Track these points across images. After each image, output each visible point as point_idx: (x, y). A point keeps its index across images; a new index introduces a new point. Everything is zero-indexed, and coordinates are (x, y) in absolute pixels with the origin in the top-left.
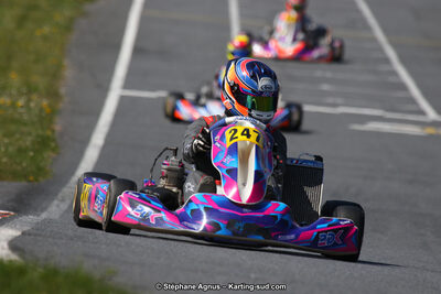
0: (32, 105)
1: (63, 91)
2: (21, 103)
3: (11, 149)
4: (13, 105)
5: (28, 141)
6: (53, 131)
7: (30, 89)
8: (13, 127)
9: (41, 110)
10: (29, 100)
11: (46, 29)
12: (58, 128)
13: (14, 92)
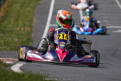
0: (25, 30)
1: (34, 25)
2: (22, 29)
3: (20, 42)
4: (20, 30)
5: (24, 40)
6: (31, 36)
7: (25, 26)
8: (20, 36)
9: (28, 31)
10: (25, 28)
11: (28, 9)
12: (33, 35)
13: (20, 26)
